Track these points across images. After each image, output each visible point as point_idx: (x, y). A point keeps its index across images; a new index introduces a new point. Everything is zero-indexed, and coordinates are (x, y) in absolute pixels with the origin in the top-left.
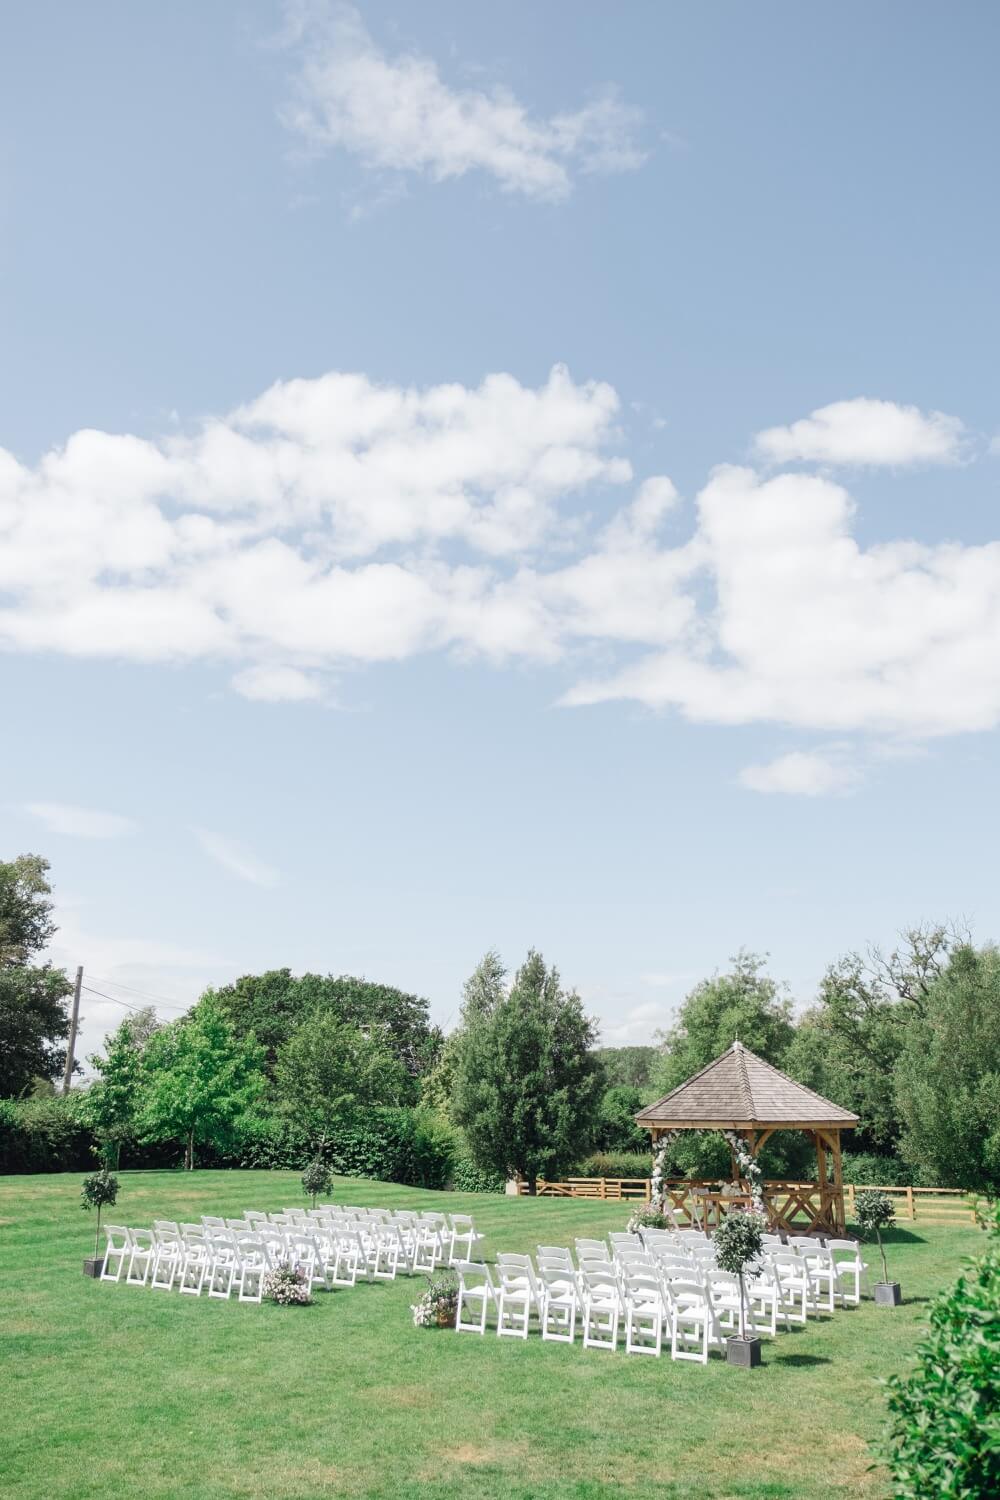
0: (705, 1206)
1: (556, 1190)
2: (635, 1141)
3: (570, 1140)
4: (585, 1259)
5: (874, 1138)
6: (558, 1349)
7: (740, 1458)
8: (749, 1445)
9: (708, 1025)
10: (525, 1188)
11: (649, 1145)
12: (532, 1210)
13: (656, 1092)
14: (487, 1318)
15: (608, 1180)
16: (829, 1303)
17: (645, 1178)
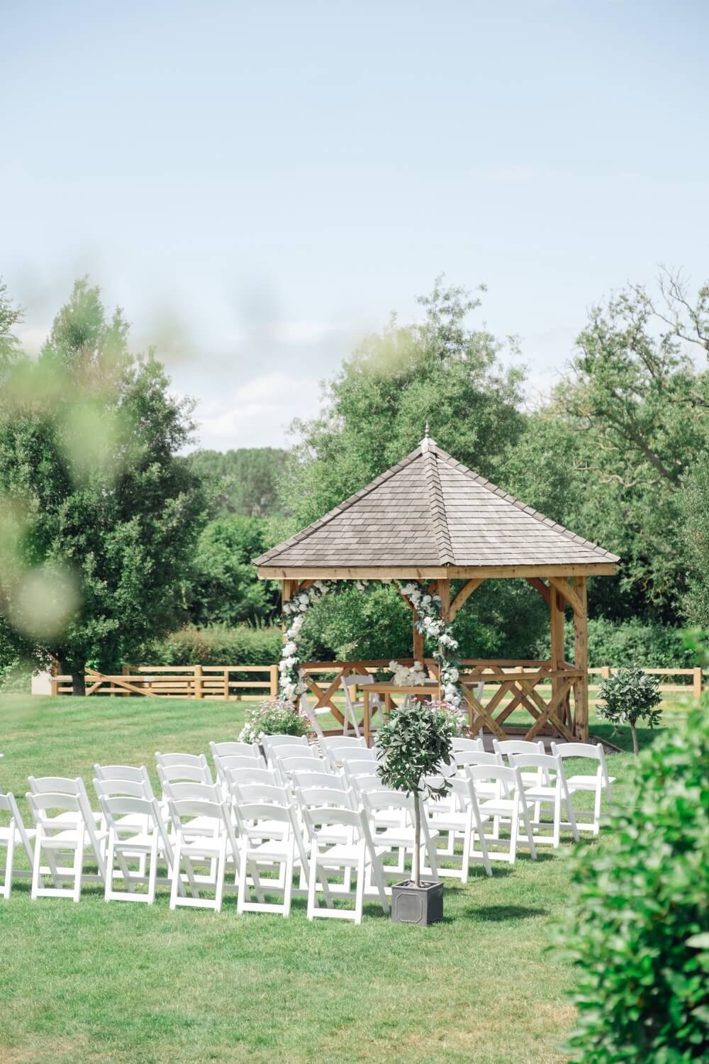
0: (367, 703)
1: (117, 686)
2: (252, 606)
3: (143, 605)
4: (170, 782)
5: (651, 594)
6: (128, 913)
7: (406, 1040)
8: (419, 1023)
9: (380, 411)
10: (65, 685)
11: (279, 611)
12: (78, 717)
13: (292, 521)
14: (14, 874)
15: (206, 669)
16: (552, 835)
17: (269, 665)
